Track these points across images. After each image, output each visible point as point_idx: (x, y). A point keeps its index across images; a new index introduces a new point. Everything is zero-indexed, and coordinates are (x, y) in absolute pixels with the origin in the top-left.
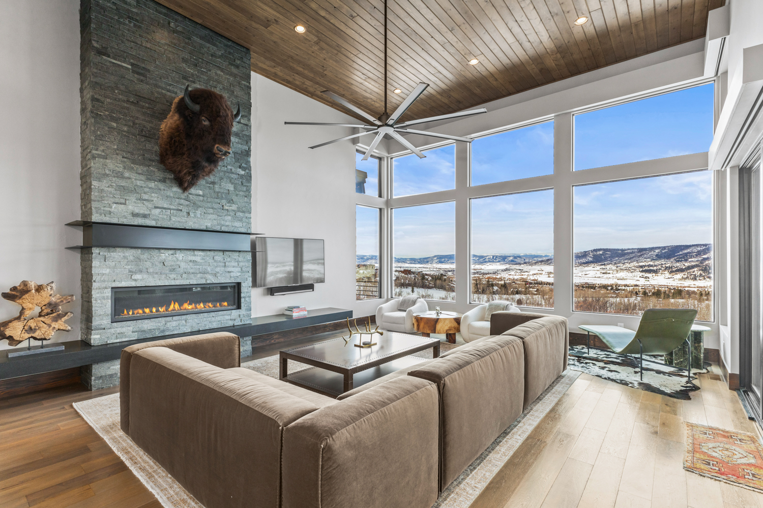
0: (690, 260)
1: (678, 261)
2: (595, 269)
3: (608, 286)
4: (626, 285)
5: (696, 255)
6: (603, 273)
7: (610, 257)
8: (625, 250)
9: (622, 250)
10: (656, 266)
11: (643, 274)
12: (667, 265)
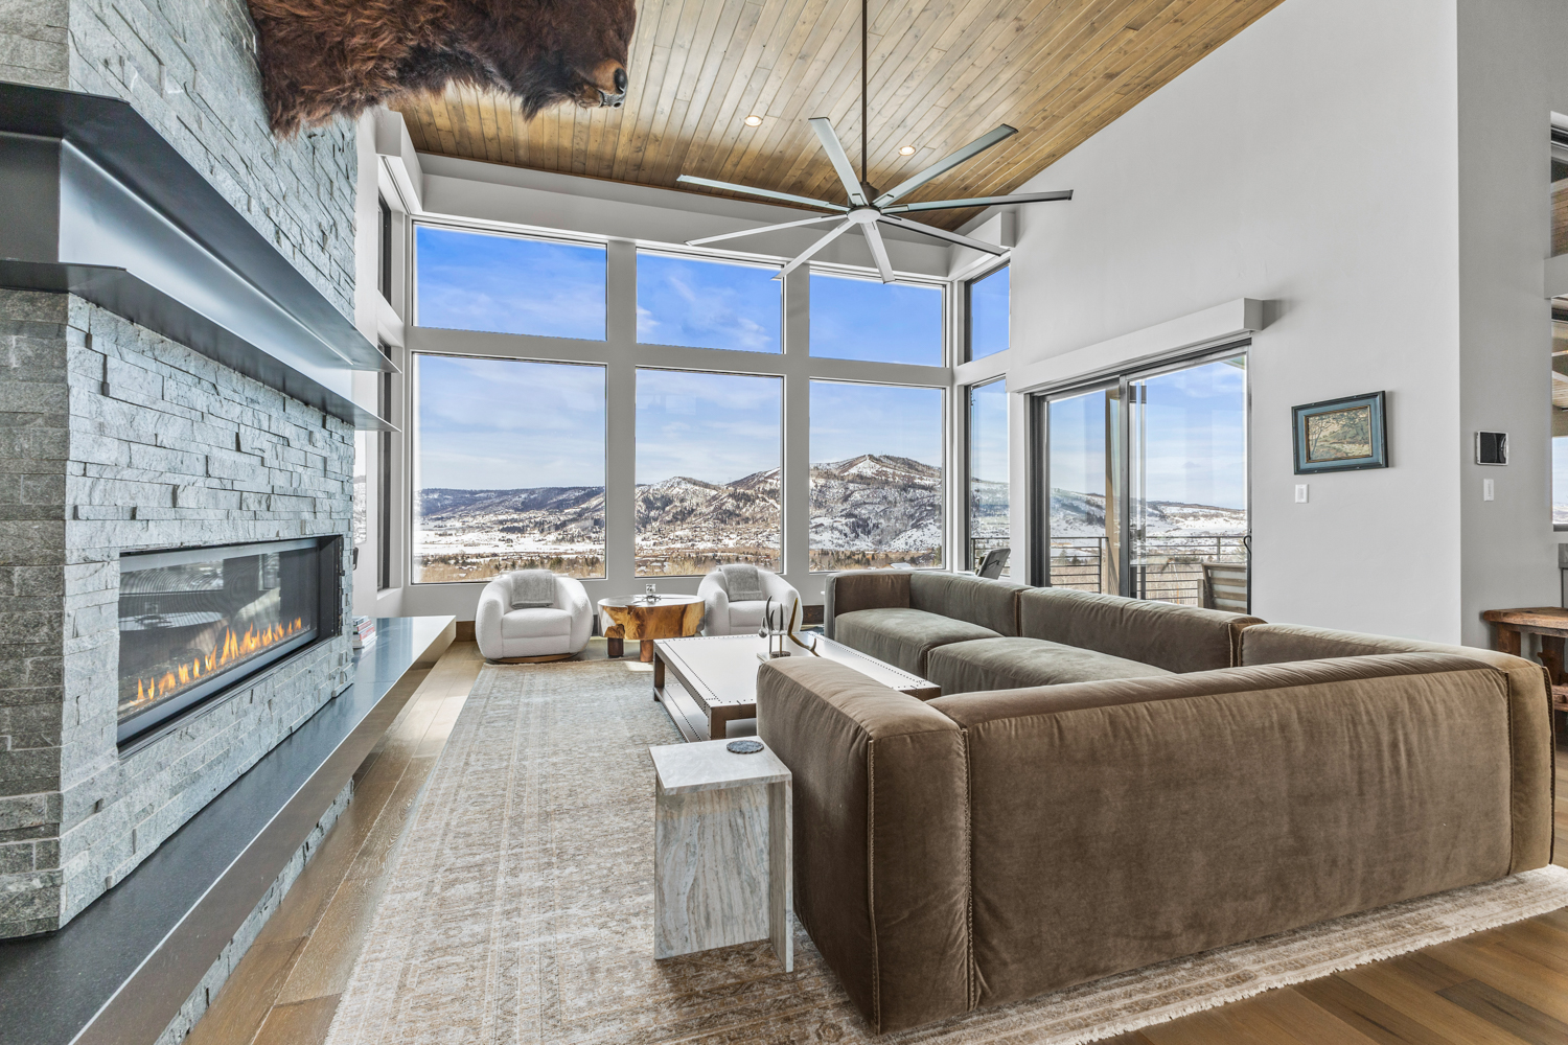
0: (566, 511)
1: (551, 513)
3: (450, 558)
4: (479, 556)
5: (574, 504)
6: (440, 535)
7: (451, 505)
8: (476, 493)
9: (473, 493)
10: (521, 521)
11: (504, 534)
12: (537, 520)
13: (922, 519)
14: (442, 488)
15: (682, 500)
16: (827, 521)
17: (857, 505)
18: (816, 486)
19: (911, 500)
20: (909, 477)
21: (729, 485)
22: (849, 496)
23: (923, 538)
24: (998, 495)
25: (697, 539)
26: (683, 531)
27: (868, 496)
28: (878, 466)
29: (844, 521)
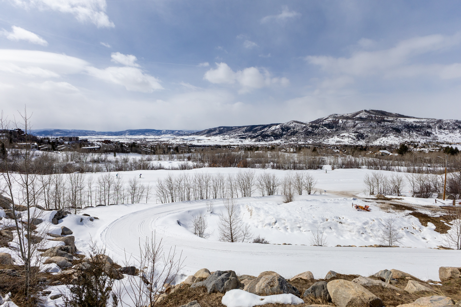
0: (257, 132)
1: (253, 133)
2: (220, 137)
3: (227, 146)
4: (234, 145)
5: (260, 130)
6: (224, 139)
7: (226, 131)
9: (232, 127)
10: (245, 135)
11: (240, 139)
12: (249, 135)
13: (387, 133)
14: (224, 126)
15: (294, 128)
16: (346, 134)
17: (359, 128)
18: (343, 122)
19: (383, 126)
20: (382, 118)
21: (310, 123)
22: (356, 125)
23: (388, 141)
24: (425, 123)
25: (299, 141)
26: (294, 138)
27: (364, 125)
28: (368, 114)
29: (353, 134)
